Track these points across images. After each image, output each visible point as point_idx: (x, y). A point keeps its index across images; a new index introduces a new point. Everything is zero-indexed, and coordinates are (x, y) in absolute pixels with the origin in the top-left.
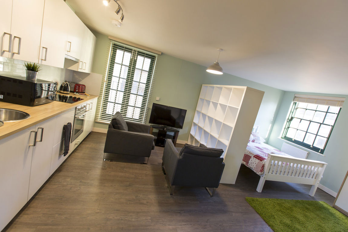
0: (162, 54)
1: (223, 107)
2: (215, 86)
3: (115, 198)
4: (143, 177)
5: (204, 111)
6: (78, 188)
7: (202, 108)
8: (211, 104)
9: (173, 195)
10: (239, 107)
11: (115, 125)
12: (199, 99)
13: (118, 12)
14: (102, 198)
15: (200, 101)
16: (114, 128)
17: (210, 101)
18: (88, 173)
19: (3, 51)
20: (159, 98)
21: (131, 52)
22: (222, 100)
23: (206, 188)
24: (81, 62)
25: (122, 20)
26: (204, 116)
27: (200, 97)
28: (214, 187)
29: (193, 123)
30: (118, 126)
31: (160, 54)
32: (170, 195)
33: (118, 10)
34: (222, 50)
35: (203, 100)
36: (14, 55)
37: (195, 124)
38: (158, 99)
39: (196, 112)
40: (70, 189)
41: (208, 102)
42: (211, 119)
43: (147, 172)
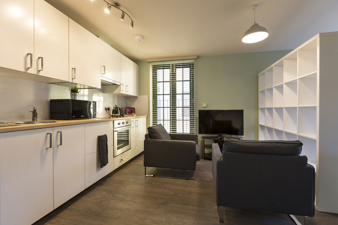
0: (198, 57)
1: (292, 85)
2: (273, 65)
3: (139, 217)
4: (184, 195)
5: (268, 105)
6: (108, 202)
7: (266, 103)
8: (275, 90)
9: (225, 222)
10: (316, 70)
11: (151, 135)
12: (259, 93)
13: (123, 17)
14: (125, 216)
15: (260, 95)
16: (151, 138)
17: (273, 88)
18: (124, 188)
19: (27, 68)
20: (206, 104)
21: (170, 68)
22: (287, 78)
23: (291, 215)
24: (122, 85)
25: (132, 25)
26: (270, 110)
27: (260, 90)
28: (305, 216)
29: (259, 125)
30: (154, 135)
31: (196, 58)
32: (219, 222)
33: (122, 15)
34: (256, 5)
35: (263, 92)
36: (39, 72)
37: (263, 127)
38: (204, 105)
39: (259, 110)
40: (100, 203)
41: (271, 90)
42: (280, 110)
43: (191, 189)
